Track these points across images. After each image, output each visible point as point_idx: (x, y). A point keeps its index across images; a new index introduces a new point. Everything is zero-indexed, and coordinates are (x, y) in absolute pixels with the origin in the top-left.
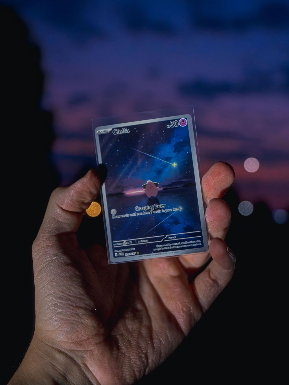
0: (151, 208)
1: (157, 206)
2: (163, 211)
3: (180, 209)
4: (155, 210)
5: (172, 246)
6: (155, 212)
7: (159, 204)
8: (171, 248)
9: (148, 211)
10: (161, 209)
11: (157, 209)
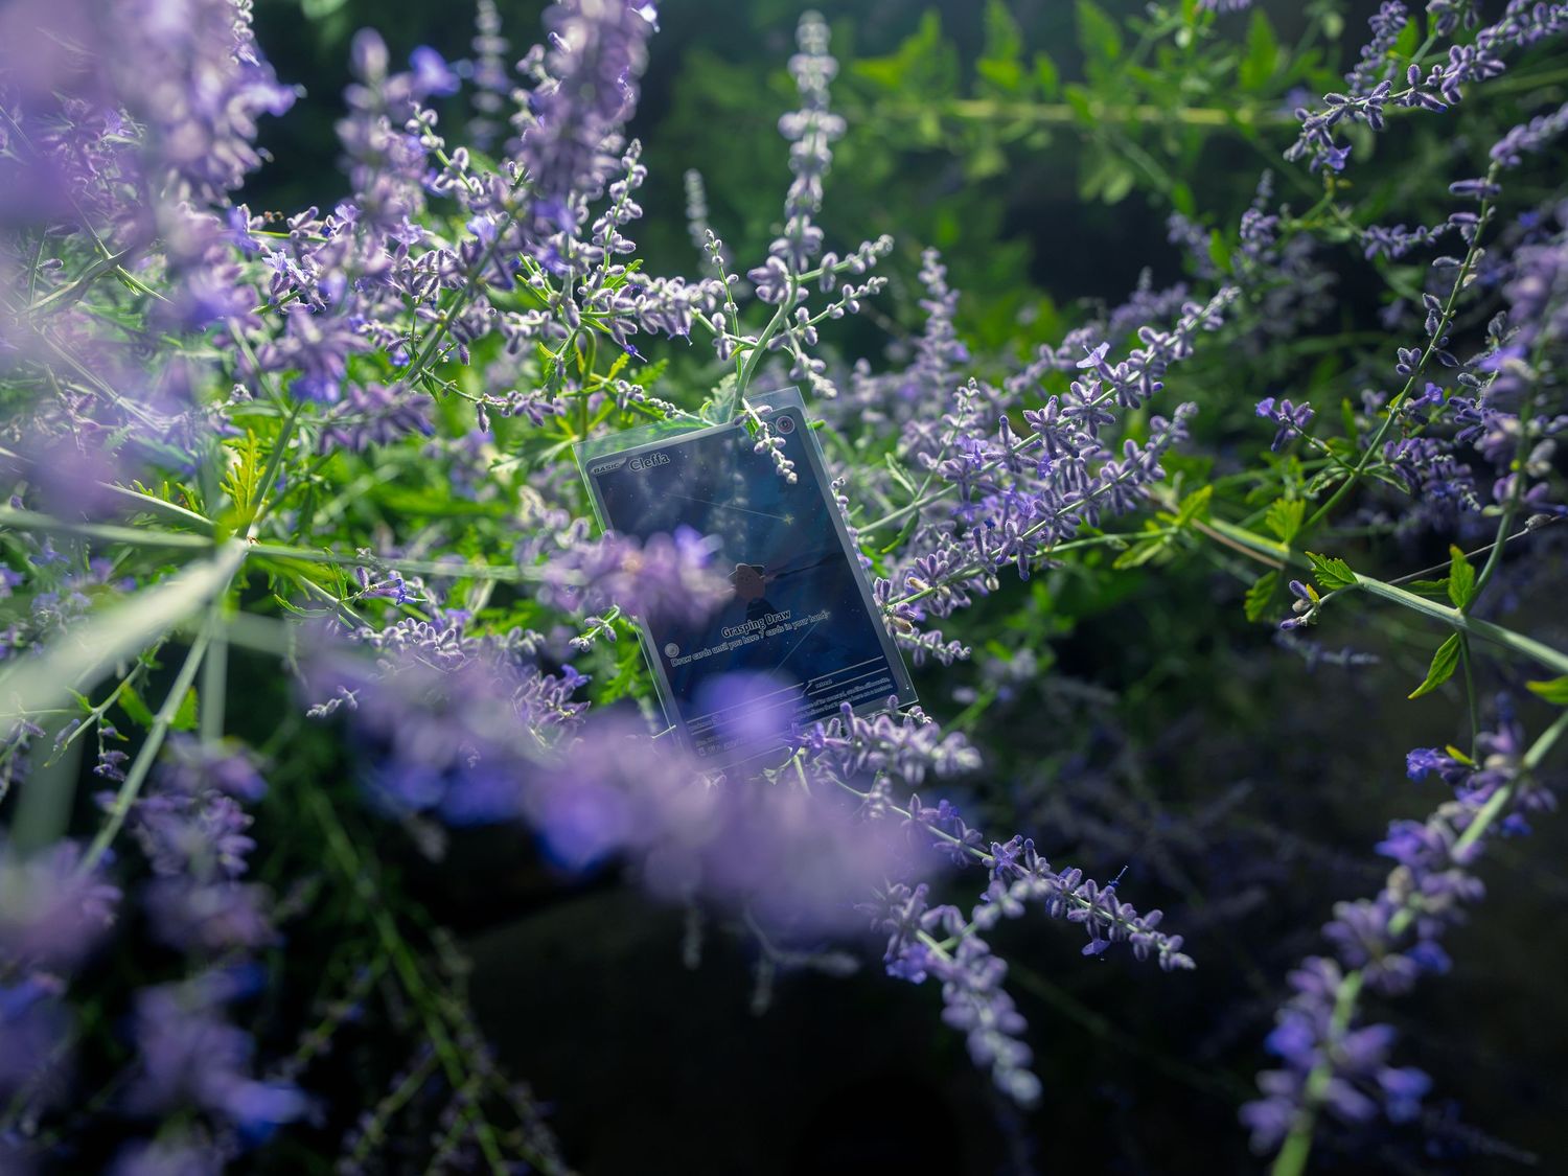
0: (759, 624)
1: (772, 618)
2: (788, 627)
3: (825, 615)
4: (769, 627)
5: (828, 704)
6: (770, 633)
7: (774, 612)
8: (827, 708)
9: (752, 633)
10: (781, 624)
11: (774, 626)
